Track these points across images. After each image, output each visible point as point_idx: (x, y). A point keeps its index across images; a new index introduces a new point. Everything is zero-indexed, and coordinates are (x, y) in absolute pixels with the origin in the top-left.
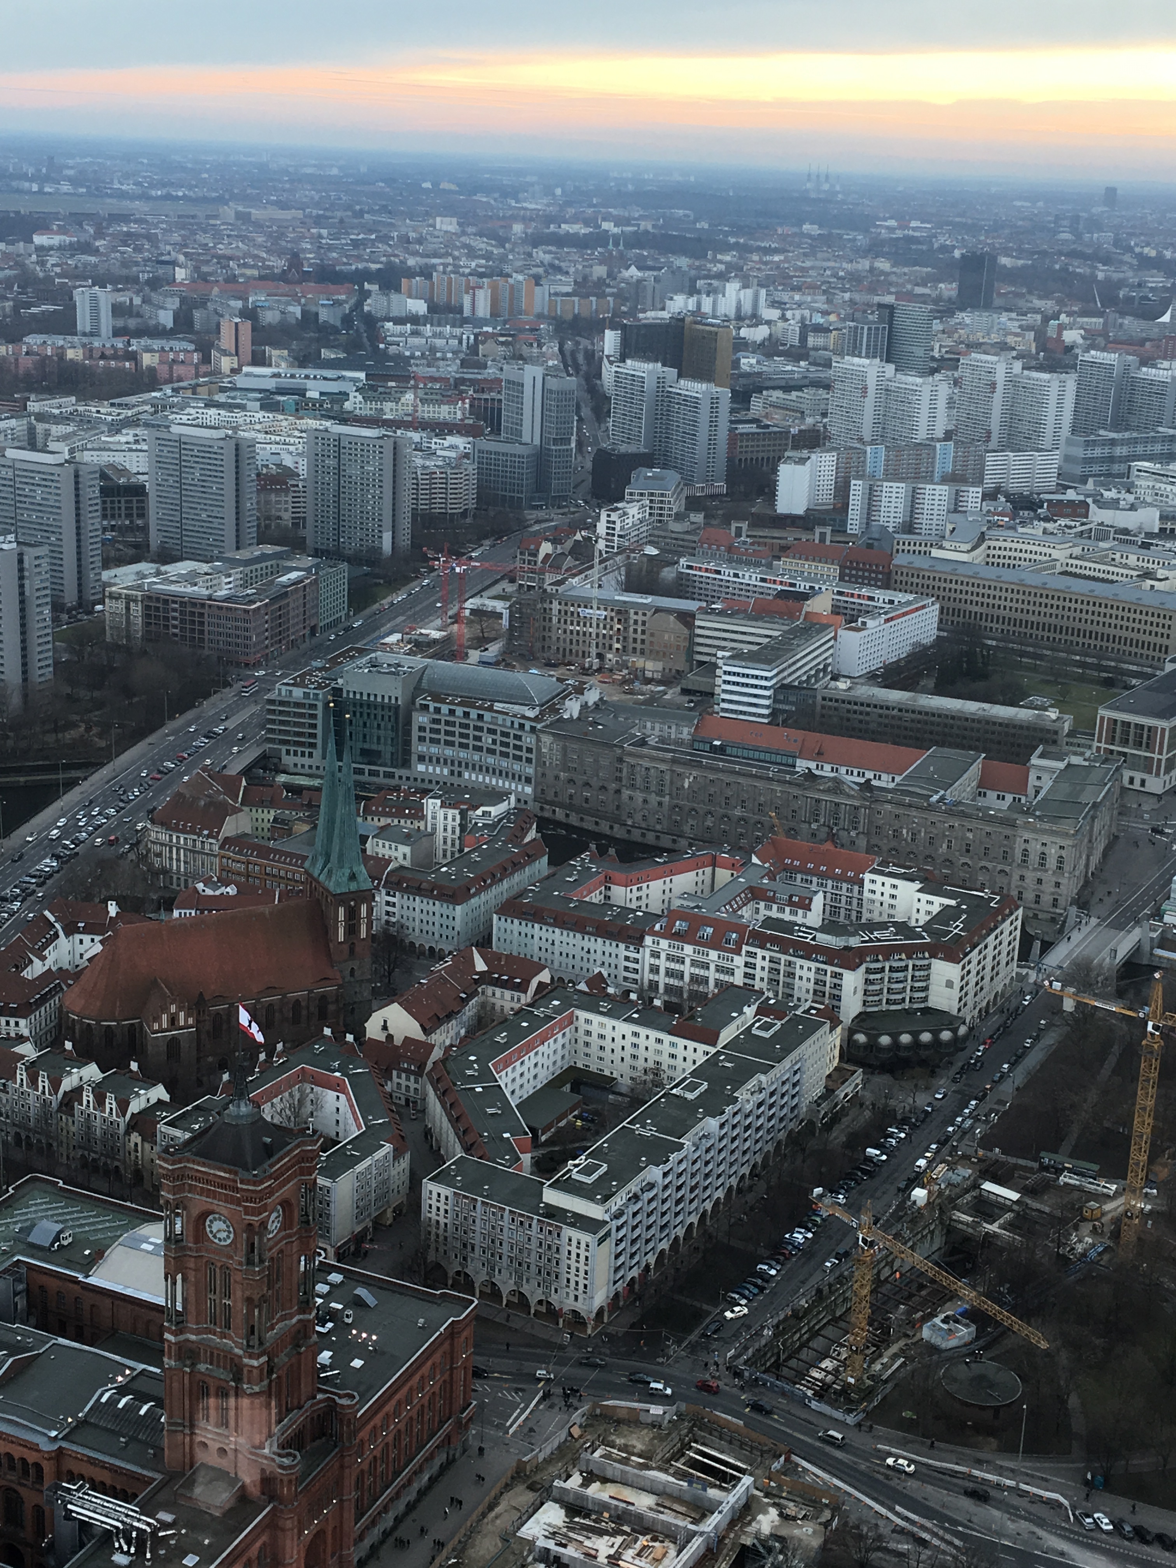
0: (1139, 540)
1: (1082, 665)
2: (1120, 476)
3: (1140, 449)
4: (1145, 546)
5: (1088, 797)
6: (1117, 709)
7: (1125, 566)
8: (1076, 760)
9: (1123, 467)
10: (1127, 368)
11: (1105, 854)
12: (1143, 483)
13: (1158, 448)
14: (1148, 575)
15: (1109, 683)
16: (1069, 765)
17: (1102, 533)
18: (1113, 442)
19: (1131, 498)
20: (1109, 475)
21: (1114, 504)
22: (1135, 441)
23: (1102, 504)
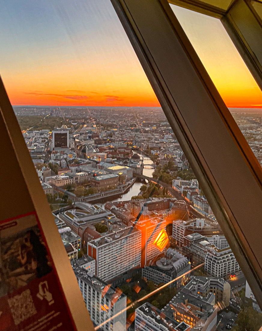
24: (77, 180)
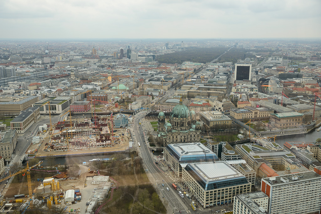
0: (12, 94)
1: (7, 116)
2: (7, 85)
3: (9, 80)
4: (13, 95)
5: (11, 137)
6: (13, 121)
7: (11, 99)
8: (8, 131)
9: (7, 83)
10: (4, 68)
11: (16, 144)
12: (11, 85)
13: (12, 80)
14: (14, 100)
15: (12, 117)
16: (7, 132)
17: (5, 94)
18: (4, 80)
19: (9, 88)
20: (5, 85)
21: (7, 89)
22: (8, 79)
23: (4, 90)
24: (256, 115)
